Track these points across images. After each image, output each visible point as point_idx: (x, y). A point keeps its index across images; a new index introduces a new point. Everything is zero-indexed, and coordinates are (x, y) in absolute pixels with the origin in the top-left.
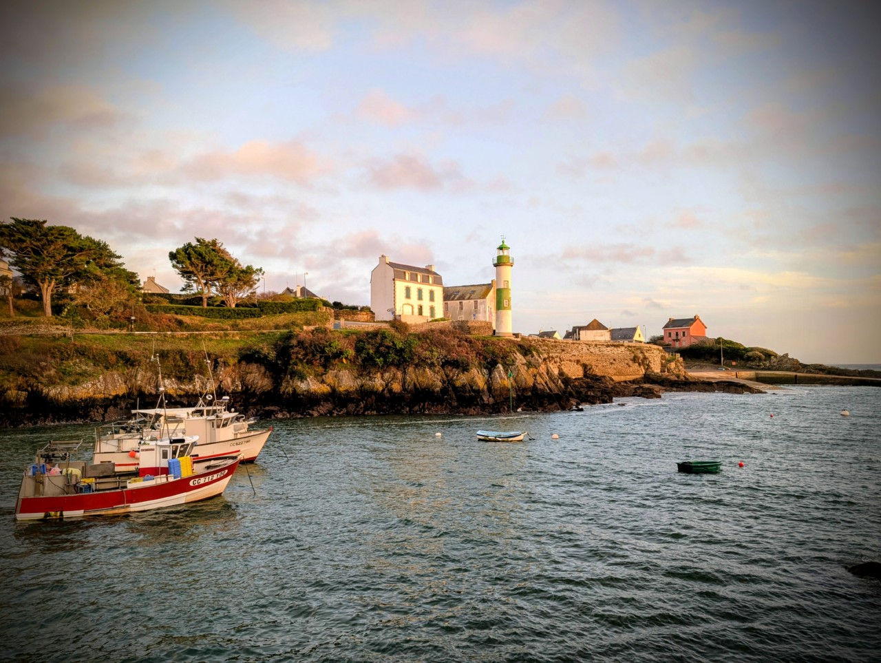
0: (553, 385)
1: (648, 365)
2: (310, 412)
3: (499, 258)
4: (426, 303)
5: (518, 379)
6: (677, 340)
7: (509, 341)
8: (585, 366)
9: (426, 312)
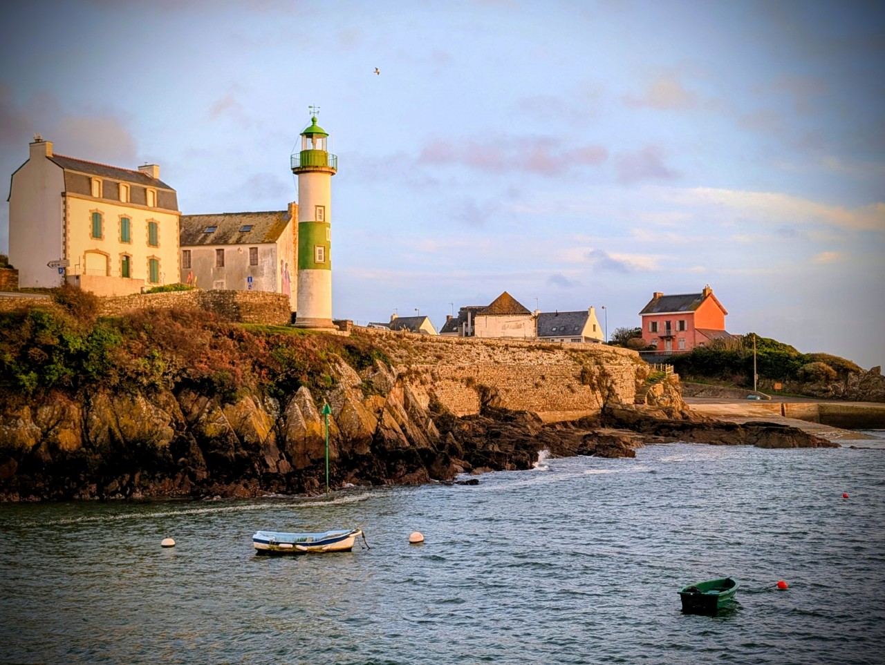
0: (416, 430)
1: (610, 389)
3: (305, 154)
4: (139, 251)
5: (343, 418)
6: (669, 338)
7: (326, 337)
8: (483, 391)
9: (140, 270)
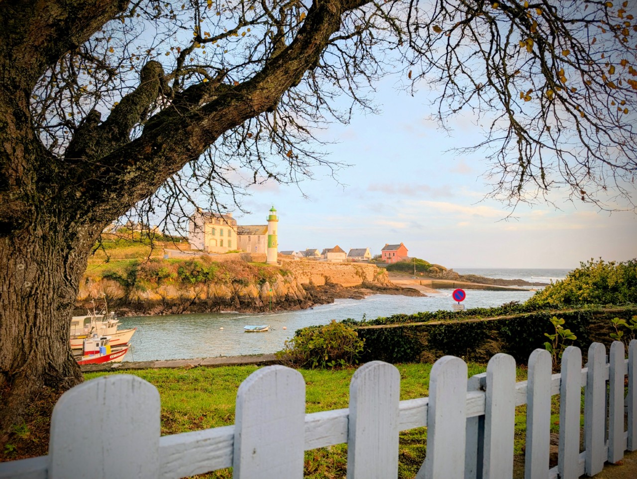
0: (299, 293)
1: (365, 277)
2: (149, 312)
3: (270, 216)
4: (225, 238)
5: (278, 290)
6: (390, 258)
7: (274, 267)
8: (326, 277)
9: (225, 244)
